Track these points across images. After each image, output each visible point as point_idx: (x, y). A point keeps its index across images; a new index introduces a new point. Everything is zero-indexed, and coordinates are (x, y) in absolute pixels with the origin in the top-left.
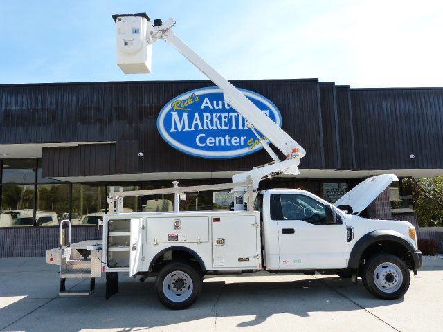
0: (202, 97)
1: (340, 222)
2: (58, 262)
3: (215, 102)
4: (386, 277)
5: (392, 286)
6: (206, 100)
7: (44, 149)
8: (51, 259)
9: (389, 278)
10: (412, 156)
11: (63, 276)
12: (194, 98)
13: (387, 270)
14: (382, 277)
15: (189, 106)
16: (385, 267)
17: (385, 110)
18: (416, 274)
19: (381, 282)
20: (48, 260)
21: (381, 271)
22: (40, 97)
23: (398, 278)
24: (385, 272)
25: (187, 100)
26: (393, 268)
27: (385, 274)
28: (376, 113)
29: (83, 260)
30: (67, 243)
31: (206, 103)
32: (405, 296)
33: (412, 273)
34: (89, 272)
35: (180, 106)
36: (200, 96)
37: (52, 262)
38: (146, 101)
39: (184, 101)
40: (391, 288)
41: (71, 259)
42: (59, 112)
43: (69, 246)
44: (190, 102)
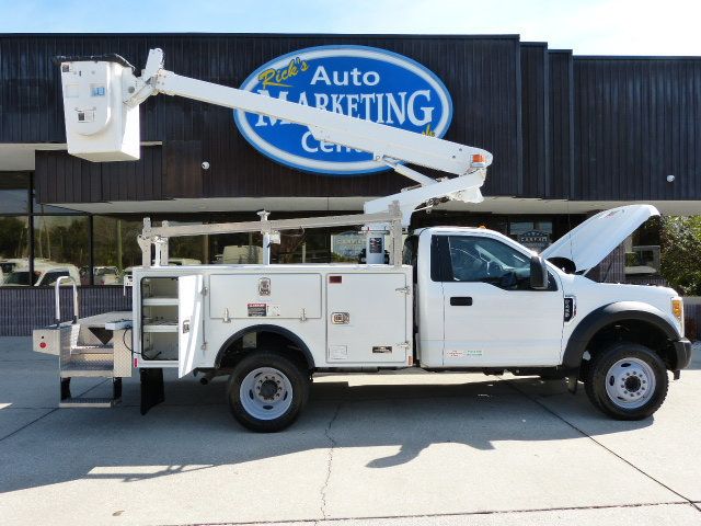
0: (313, 64)
1: (553, 287)
2: (54, 348)
3: (336, 74)
4: (626, 384)
5: (636, 397)
6: (321, 69)
7: (38, 153)
8: (43, 345)
9: (633, 384)
10: (671, 178)
11: (65, 374)
12: (298, 65)
13: (630, 371)
14: (619, 382)
15: (290, 80)
16: (625, 365)
17: (631, 95)
18: (677, 377)
19: (617, 392)
20: (36, 347)
21: (619, 373)
22: (23, 59)
23: (648, 384)
24: (626, 373)
25: (287, 68)
26: (640, 368)
27: (623, 383)
29: (101, 347)
30: (68, 315)
31: (321, 75)
32: (656, 415)
33: (670, 374)
34: (109, 366)
35: (273, 80)
36: (308, 62)
37: (44, 351)
38: (214, 68)
39: (282, 70)
40: (634, 400)
41: (79, 344)
43: (75, 322)
44: (292, 73)
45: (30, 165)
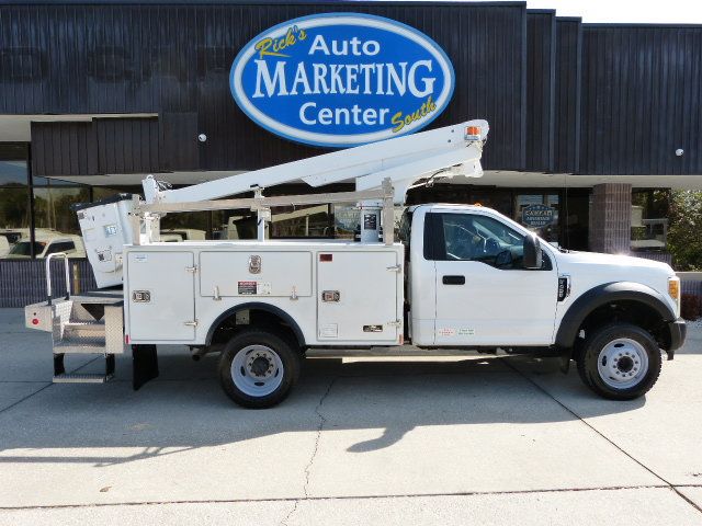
0: (311, 33)
1: (547, 265)
2: (46, 325)
3: (334, 43)
4: (619, 364)
5: (628, 377)
6: (319, 38)
7: (34, 125)
8: (35, 322)
9: (625, 364)
10: (680, 152)
11: (58, 350)
12: (296, 34)
13: (623, 351)
14: (612, 363)
15: (288, 50)
16: (618, 346)
17: (642, 66)
18: (670, 358)
19: (609, 372)
20: (29, 324)
21: (611, 353)
22: (15, 27)
23: (641, 365)
24: (619, 353)
25: (284, 37)
26: (633, 349)
27: (618, 358)
28: (625, 72)
29: (95, 323)
30: (60, 292)
31: (319, 44)
32: (648, 395)
33: (664, 356)
34: (101, 342)
35: (271, 49)
36: (307, 31)
37: (35, 327)
38: (210, 37)
39: (279, 39)
40: (626, 380)
41: (72, 320)
42: (54, 56)
43: (67, 299)
44: (290, 42)
45: (26, 136)
